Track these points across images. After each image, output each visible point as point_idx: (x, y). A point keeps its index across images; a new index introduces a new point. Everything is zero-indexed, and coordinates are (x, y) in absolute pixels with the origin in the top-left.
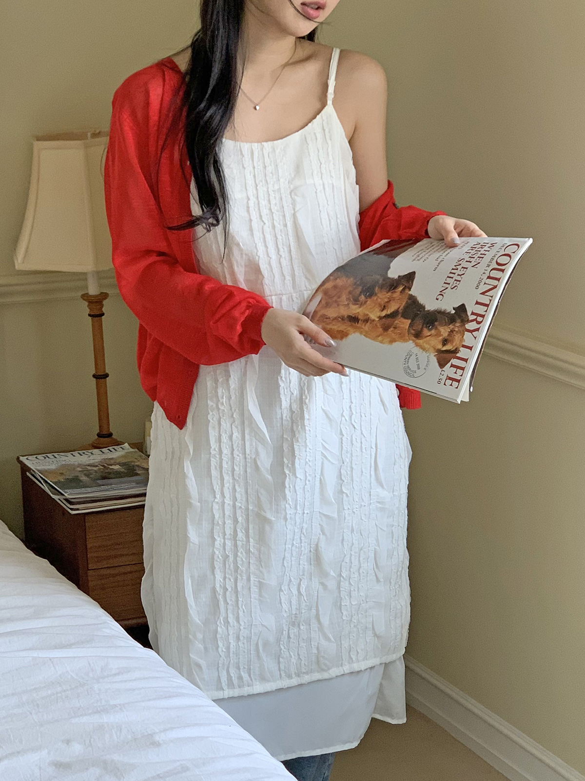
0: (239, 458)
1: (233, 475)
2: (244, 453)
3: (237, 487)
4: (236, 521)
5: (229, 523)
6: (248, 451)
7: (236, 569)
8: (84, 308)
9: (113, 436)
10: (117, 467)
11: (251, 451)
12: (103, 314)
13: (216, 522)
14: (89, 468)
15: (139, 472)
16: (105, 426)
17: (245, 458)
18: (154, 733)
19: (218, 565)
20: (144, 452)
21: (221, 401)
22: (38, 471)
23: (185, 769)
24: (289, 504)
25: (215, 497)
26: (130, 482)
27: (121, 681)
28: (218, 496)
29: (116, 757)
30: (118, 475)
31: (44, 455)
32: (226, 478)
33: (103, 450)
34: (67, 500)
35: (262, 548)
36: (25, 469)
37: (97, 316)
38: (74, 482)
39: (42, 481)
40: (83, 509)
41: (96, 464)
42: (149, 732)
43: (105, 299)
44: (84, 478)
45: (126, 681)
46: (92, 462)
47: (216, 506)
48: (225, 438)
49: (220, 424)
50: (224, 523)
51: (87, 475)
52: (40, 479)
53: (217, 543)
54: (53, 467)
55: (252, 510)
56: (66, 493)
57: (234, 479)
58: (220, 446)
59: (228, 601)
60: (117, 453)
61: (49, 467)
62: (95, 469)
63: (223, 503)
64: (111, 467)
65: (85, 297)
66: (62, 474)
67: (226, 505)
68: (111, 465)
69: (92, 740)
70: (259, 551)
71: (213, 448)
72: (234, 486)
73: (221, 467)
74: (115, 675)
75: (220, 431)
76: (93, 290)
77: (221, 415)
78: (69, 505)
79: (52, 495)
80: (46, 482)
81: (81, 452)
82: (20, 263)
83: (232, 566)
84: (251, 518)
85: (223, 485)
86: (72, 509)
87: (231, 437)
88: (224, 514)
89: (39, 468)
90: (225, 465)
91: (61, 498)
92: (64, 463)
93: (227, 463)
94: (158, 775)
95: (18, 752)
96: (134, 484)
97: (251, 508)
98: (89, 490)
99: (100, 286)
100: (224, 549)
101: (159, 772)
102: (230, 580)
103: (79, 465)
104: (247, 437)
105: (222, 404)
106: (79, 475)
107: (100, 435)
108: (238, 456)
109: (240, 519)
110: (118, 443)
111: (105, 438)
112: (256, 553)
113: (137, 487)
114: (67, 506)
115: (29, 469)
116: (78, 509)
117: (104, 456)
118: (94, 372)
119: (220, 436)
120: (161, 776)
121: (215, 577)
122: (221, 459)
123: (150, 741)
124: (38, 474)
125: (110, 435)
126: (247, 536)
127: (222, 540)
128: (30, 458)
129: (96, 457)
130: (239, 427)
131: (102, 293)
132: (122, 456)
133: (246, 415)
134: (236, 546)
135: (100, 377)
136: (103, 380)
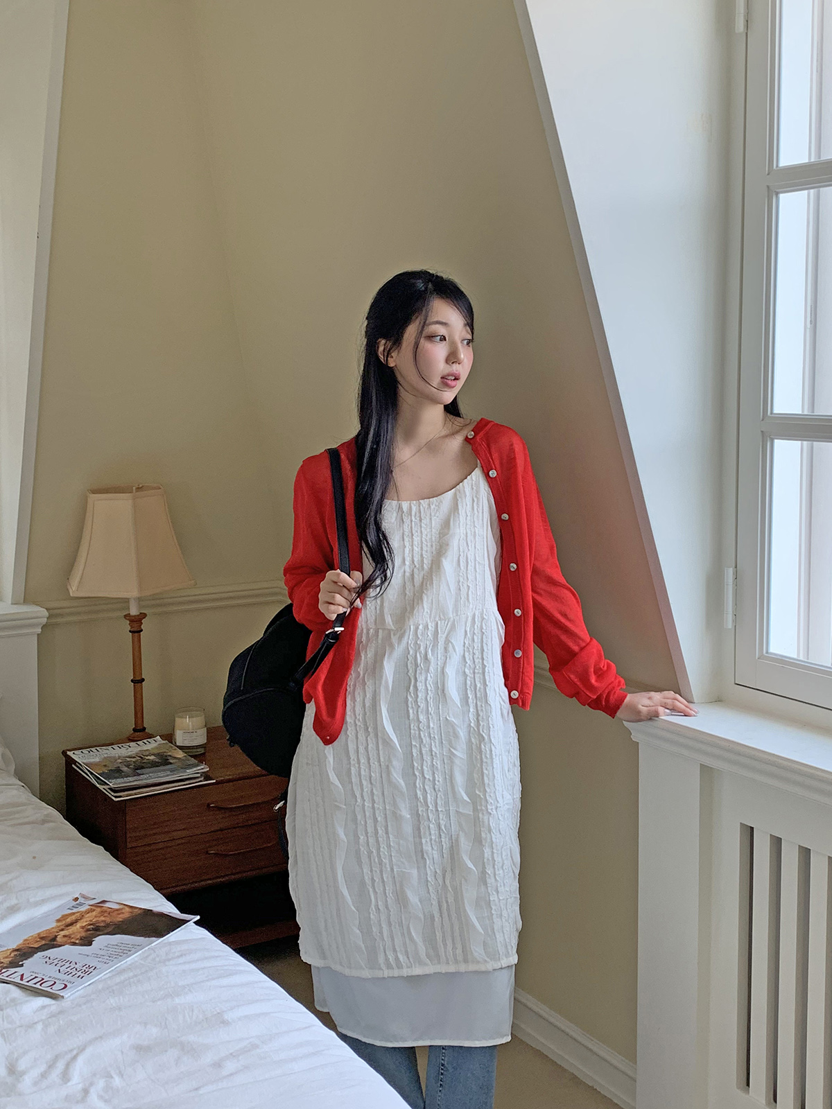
0: (375, 765)
1: (370, 780)
2: (379, 761)
3: (374, 791)
4: (375, 820)
5: (370, 822)
6: (382, 759)
7: (381, 863)
8: (126, 626)
9: (146, 731)
10: (152, 758)
11: (384, 759)
12: (142, 630)
13: (358, 822)
14: (128, 759)
15: (171, 761)
16: (140, 722)
17: (380, 765)
18: (223, 1012)
19: (365, 859)
20: (174, 743)
21: (358, 718)
22: (83, 763)
23: (255, 1046)
24: (420, 801)
25: (356, 801)
26: (164, 770)
27: (185, 963)
28: (359, 800)
29: (192, 1038)
30: (154, 765)
31: (88, 750)
32: (364, 783)
33: (138, 743)
34: (111, 789)
35: (401, 842)
36: (70, 762)
37: (136, 632)
38: (117, 773)
39: (88, 773)
40: (125, 796)
41: (133, 756)
42: (218, 1011)
43: (144, 618)
44: (125, 769)
45: (189, 962)
46: (129, 754)
47: (357, 809)
48: (361, 749)
49: (357, 738)
50: (366, 822)
51: (128, 766)
52: (87, 771)
53: (361, 841)
54: (97, 760)
55: (389, 810)
56: (111, 783)
57: (371, 783)
58: (358, 756)
59: (377, 890)
60: (152, 746)
61: (93, 760)
62: (134, 760)
63: (364, 805)
64: (147, 758)
65: (127, 616)
66: (105, 766)
67: (366, 808)
68: (147, 756)
69: (167, 1022)
70: (399, 844)
71: (352, 758)
72: (372, 790)
73: (360, 775)
74: (178, 957)
75: (357, 744)
76: (134, 611)
77: (358, 729)
78: (113, 794)
79: (98, 786)
80: (92, 773)
81: (120, 745)
82: (74, 590)
83: (376, 860)
84: (388, 817)
85: (362, 790)
86: (116, 797)
87: (366, 748)
88: (365, 816)
89: (85, 761)
90: (363, 773)
91: (106, 787)
92: (106, 755)
93: (365, 770)
94: (231, 1054)
95: (101, 1037)
96: (169, 773)
97: (387, 808)
98: (131, 779)
99: (140, 607)
100: (368, 845)
101: (231, 1051)
102: (376, 871)
103: (119, 757)
104: (381, 747)
105: (359, 720)
106: (120, 766)
107: (135, 730)
108: (374, 763)
109: (379, 819)
110: (151, 736)
111: (140, 733)
112: (396, 847)
113: (171, 775)
114: (111, 795)
115: (75, 762)
116: (120, 797)
117: (139, 749)
118: (132, 678)
119: (358, 748)
120: (234, 1054)
121: (363, 871)
122: (359, 767)
123: (219, 1020)
124: (85, 767)
125: (144, 729)
126: (387, 833)
127: (366, 838)
128: (76, 752)
129: (133, 749)
130: (374, 739)
131: (141, 613)
132: (156, 748)
133: (379, 728)
134: (377, 841)
135: (138, 681)
136: (139, 684)
